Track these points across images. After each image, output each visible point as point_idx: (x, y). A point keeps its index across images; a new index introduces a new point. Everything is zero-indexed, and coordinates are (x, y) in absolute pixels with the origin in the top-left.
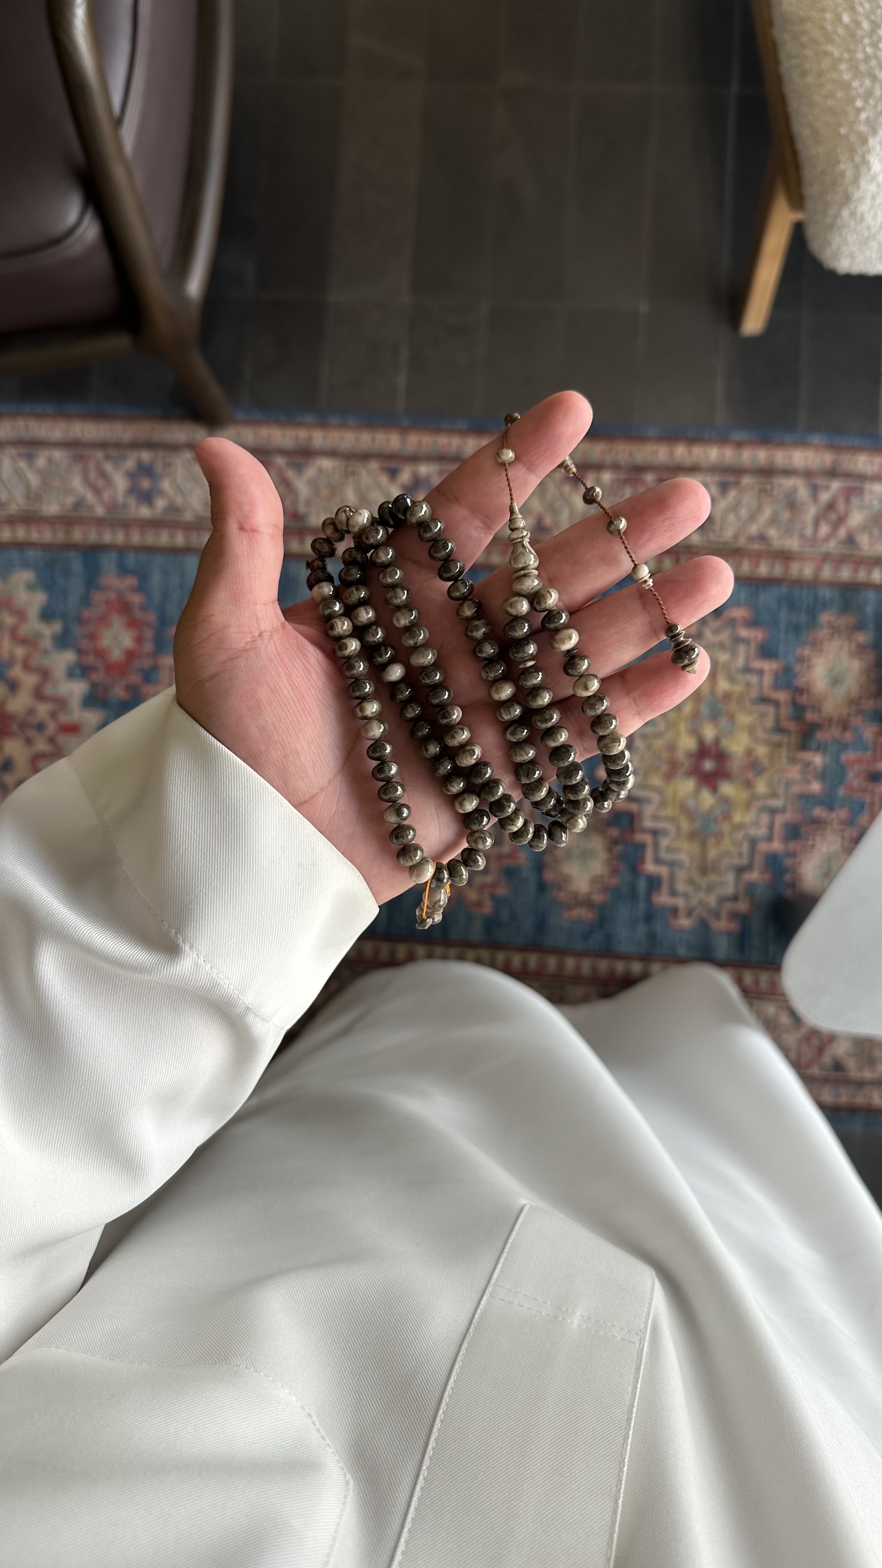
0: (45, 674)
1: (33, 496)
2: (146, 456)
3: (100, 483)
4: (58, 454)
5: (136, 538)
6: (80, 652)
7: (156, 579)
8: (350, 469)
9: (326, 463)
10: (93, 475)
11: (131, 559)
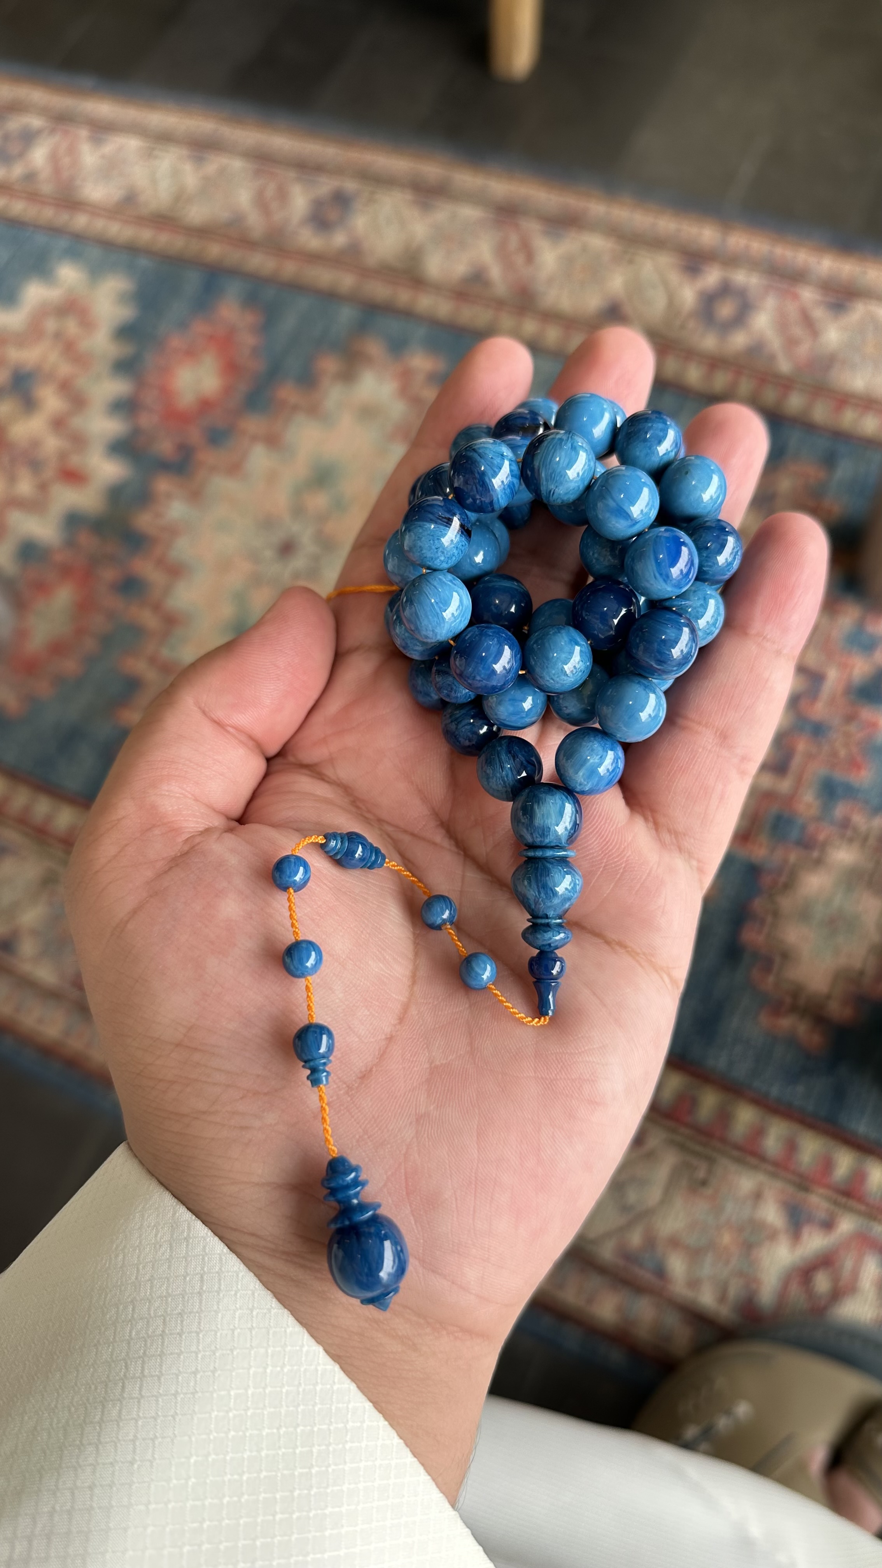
0: (79, 402)
2: (349, 184)
3: (275, 204)
4: (236, 164)
5: (290, 269)
6: (140, 384)
8: (628, 256)
9: (597, 242)
11: (268, 294)
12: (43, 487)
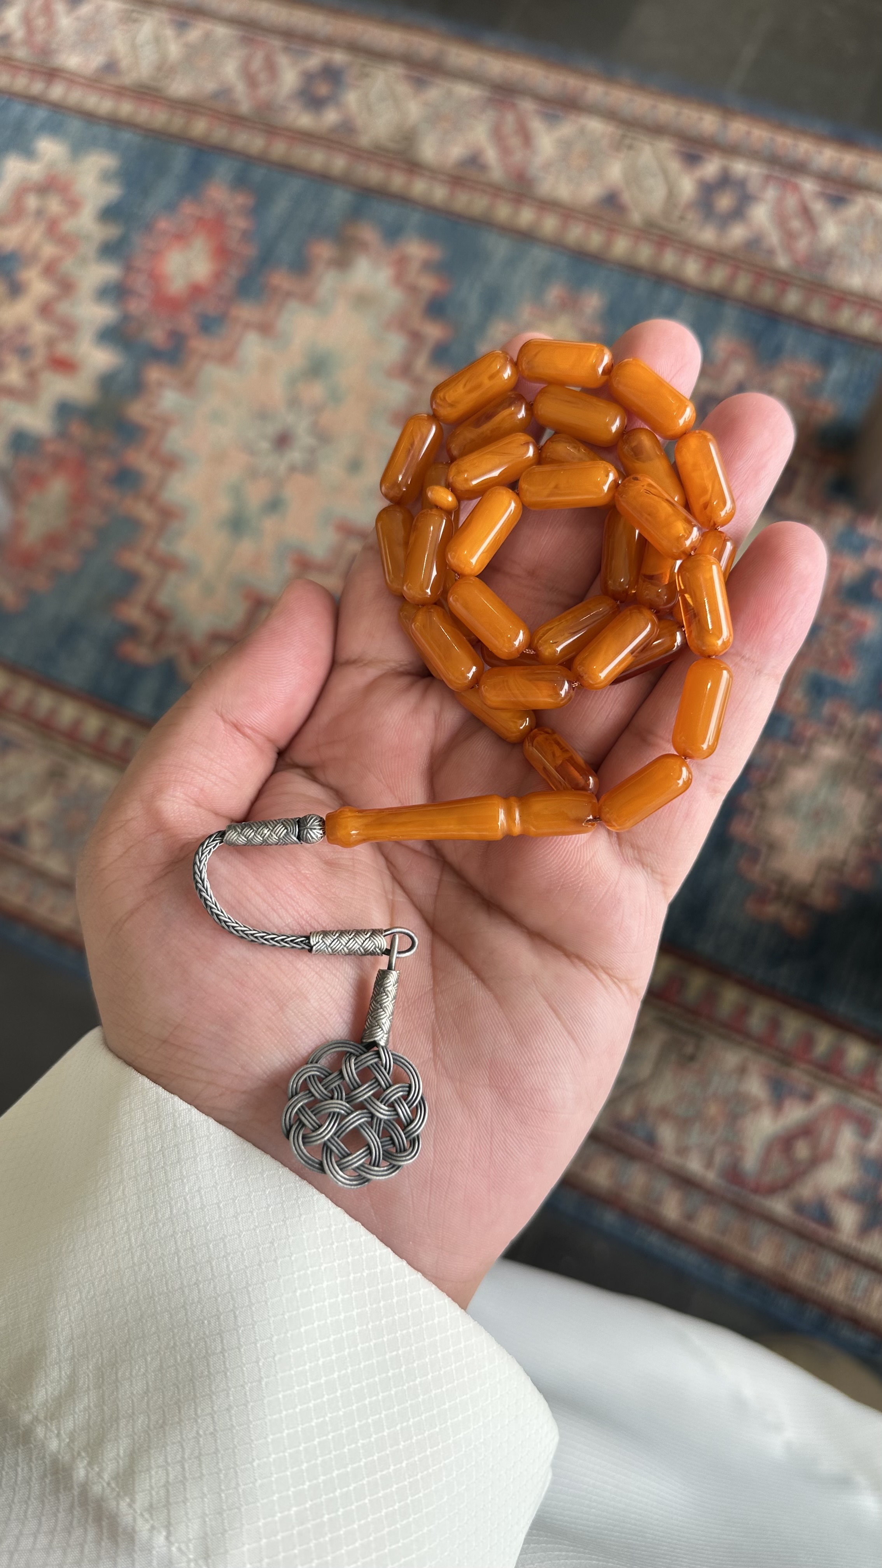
0: (66, 287)
1: (164, 68)
2: (339, 57)
3: (262, 77)
4: (221, 31)
5: (279, 149)
6: (129, 268)
7: (281, 205)
8: (628, 141)
9: (596, 126)
10: (257, 63)
11: (258, 174)
12: (32, 375)
